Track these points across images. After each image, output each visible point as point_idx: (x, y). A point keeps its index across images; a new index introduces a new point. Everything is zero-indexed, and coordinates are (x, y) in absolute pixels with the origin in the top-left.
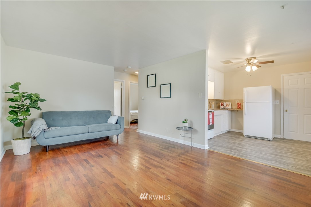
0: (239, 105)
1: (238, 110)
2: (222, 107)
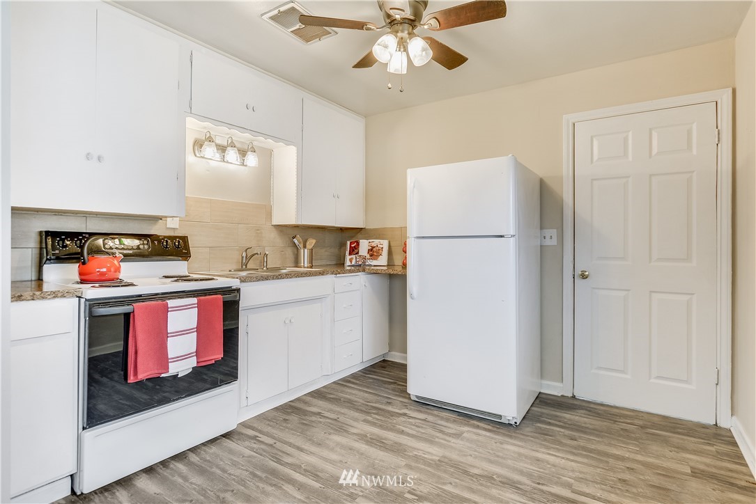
2: (351, 261)
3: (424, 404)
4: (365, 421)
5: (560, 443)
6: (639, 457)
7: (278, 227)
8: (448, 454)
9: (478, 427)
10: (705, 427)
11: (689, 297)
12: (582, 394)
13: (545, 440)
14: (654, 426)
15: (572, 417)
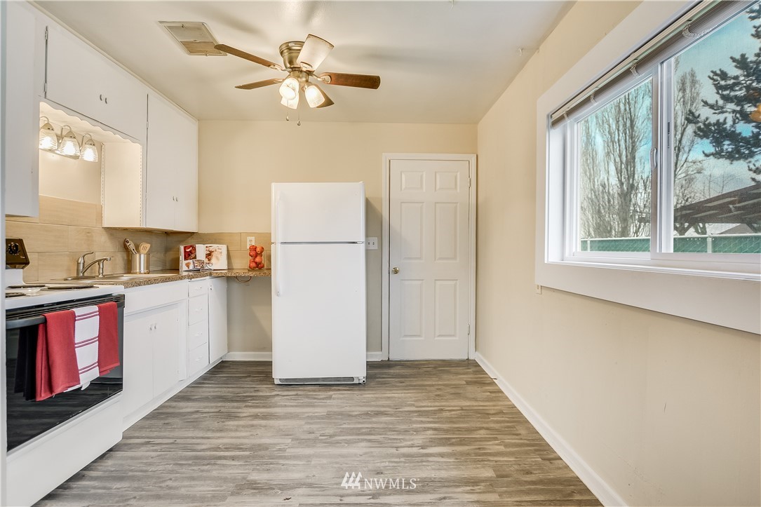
0: (256, 253)
1: (251, 274)
2: (188, 265)
3: (288, 384)
4: (246, 406)
5: (396, 386)
6: (440, 383)
7: (108, 229)
8: (330, 410)
9: (339, 390)
10: (463, 361)
11: (455, 282)
12: (395, 356)
13: (387, 387)
14: (440, 366)
15: (395, 371)
